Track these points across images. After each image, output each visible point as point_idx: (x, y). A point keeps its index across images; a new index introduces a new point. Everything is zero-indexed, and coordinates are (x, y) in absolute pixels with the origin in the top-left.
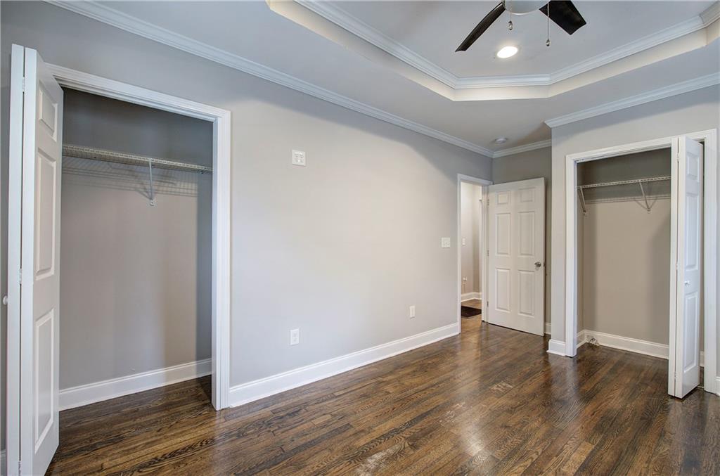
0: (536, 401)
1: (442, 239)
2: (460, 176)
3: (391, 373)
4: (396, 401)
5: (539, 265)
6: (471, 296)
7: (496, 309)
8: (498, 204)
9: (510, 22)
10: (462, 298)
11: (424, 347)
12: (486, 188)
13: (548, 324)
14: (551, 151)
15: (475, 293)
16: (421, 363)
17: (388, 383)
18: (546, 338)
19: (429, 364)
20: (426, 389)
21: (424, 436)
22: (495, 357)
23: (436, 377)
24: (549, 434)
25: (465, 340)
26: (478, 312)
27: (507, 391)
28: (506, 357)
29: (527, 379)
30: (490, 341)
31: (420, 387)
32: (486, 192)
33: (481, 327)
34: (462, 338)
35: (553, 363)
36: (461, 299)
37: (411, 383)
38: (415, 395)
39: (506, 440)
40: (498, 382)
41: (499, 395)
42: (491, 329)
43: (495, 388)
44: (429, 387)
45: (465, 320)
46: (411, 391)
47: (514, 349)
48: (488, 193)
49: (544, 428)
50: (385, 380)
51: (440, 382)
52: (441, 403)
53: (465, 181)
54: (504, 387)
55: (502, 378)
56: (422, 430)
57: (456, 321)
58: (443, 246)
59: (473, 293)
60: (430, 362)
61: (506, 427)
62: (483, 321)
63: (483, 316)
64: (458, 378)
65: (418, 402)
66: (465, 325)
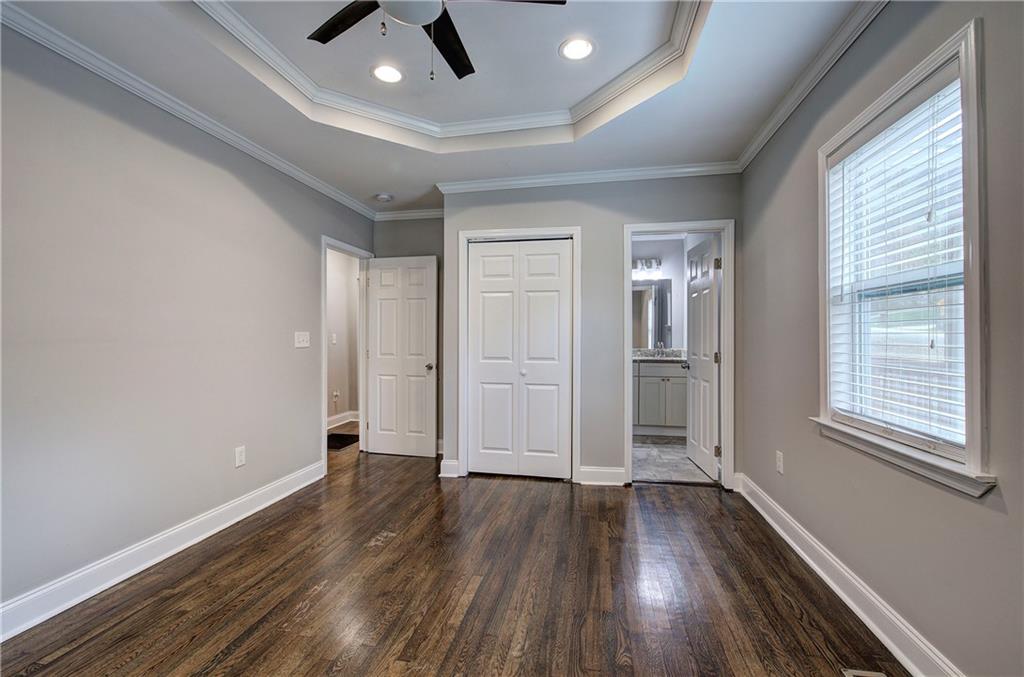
0: (424, 545)
1: (296, 333)
2: (325, 239)
3: (193, 573)
4: (198, 623)
5: (430, 367)
6: (345, 417)
7: (379, 432)
8: (381, 285)
9: (383, 24)
10: (329, 424)
11: (262, 510)
12: (365, 261)
13: (440, 442)
14: (443, 223)
15: (352, 412)
16: (256, 538)
17: (184, 594)
18: (439, 458)
19: (270, 537)
20: (263, 579)
21: (251, 664)
22: (375, 499)
23: (281, 555)
24: (436, 582)
25: (333, 484)
26: (355, 439)
27: (388, 542)
28: (390, 494)
29: (414, 518)
30: (370, 478)
31: (251, 581)
32: (365, 267)
33: (358, 460)
34: (329, 483)
35: (445, 489)
36: (326, 424)
37: (234, 580)
38: (240, 598)
39: (383, 614)
40: (377, 534)
41: (378, 551)
42: (373, 460)
43: (372, 543)
44: (267, 576)
45: (334, 453)
46: (233, 594)
47: (400, 482)
48: (368, 269)
49: (432, 576)
50: (177, 590)
51: (289, 561)
52: (289, 594)
53: (333, 247)
54: (386, 537)
55: (383, 528)
56: (248, 654)
57: (318, 459)
58: (297, 345)
59: (348, 413)
60: (271, 534)
61: (385, 594)
62: (362, 451)
63: (362, 445)
64: (319, 545)
65: (244, 609)
66: (334, 462)
